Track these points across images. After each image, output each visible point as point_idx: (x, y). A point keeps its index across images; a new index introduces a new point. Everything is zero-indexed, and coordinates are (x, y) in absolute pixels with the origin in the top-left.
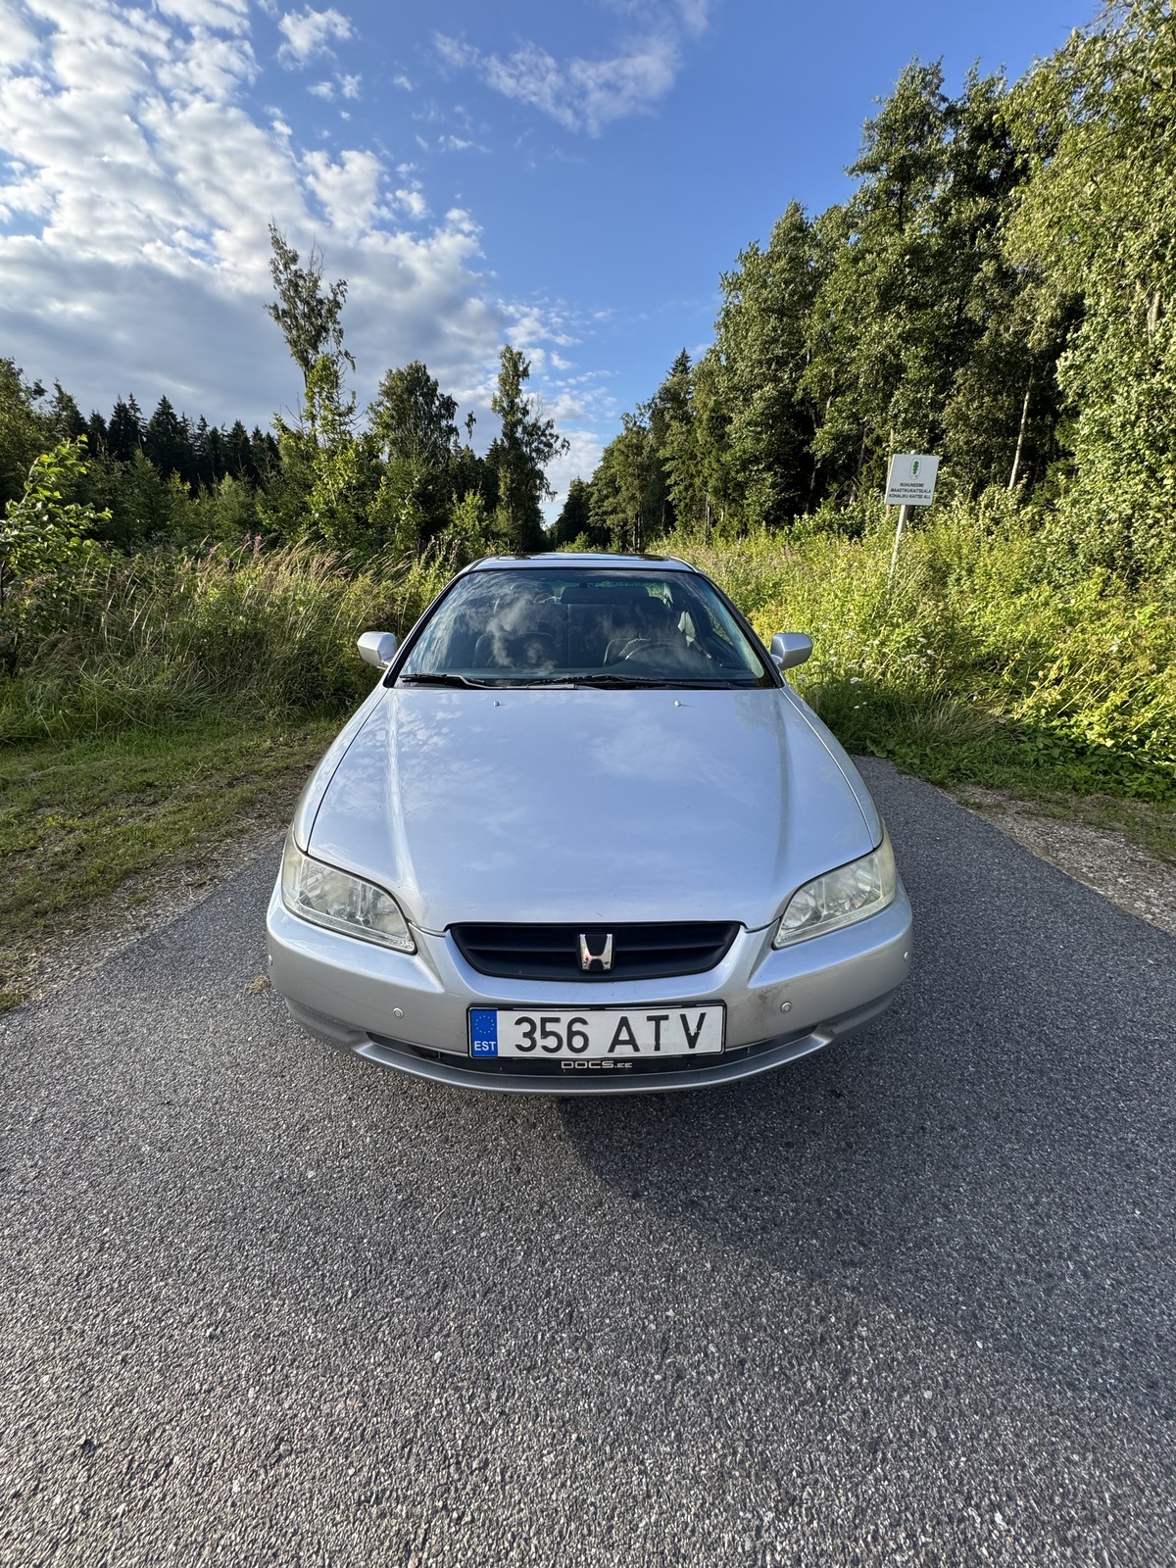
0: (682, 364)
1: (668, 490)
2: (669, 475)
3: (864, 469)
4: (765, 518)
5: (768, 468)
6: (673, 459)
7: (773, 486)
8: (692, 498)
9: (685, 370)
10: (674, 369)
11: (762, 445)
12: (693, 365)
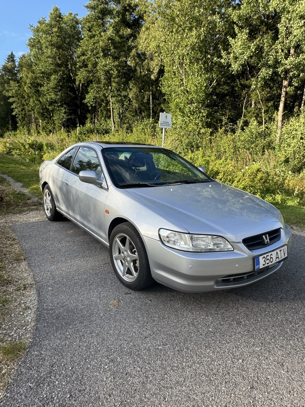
0: (11, 58)
1: (12, 110)
2: (12, 104)
3: (99, 110)
4: (63, 125)
5: (62, 106)
6: (13, 97)
7: (65, 113)
8: (25, 114)
9: (13, 61)
10: (8, 59)
11: (58, 97)
12: (17, 60)
